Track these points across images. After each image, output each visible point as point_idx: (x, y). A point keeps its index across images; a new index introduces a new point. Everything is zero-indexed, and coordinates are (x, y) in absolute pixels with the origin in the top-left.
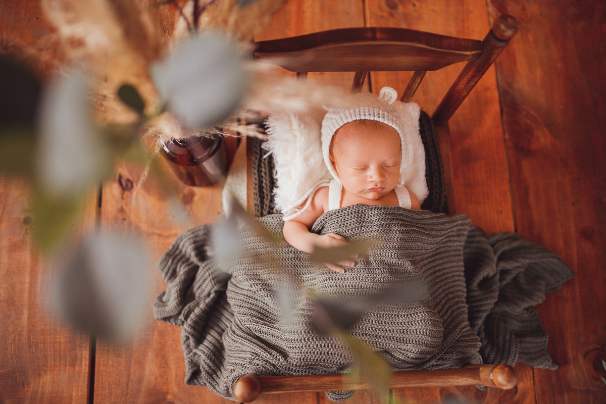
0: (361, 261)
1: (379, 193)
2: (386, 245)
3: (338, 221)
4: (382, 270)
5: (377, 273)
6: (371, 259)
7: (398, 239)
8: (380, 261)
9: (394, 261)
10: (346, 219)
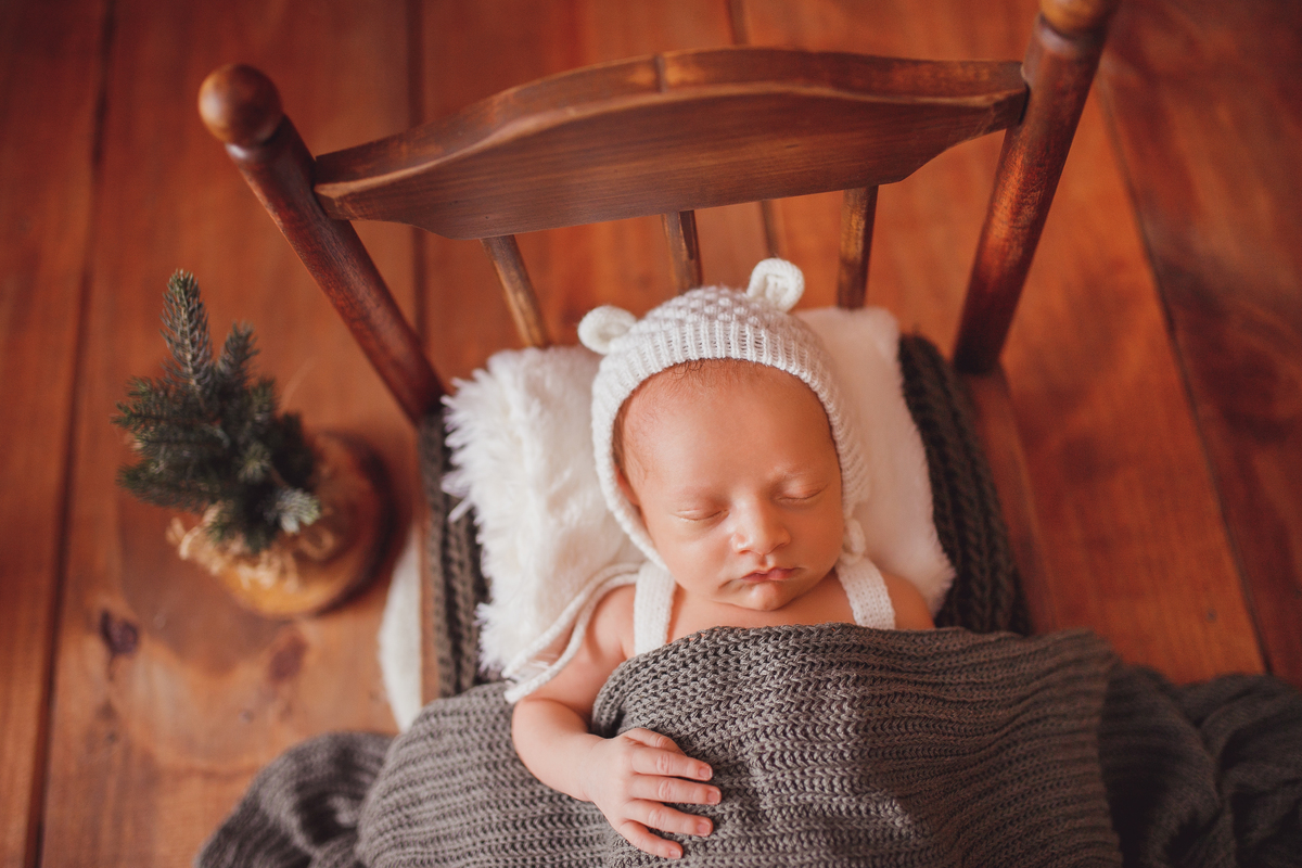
0: (731, 814)
2: (811, 754)
3: (655, 687)
4: (803, 837)
5: (789, 849)
6: (766, 803)
7: (849, 729)
8: (796, 808)
9: (843, 803)
10: (681, 680)
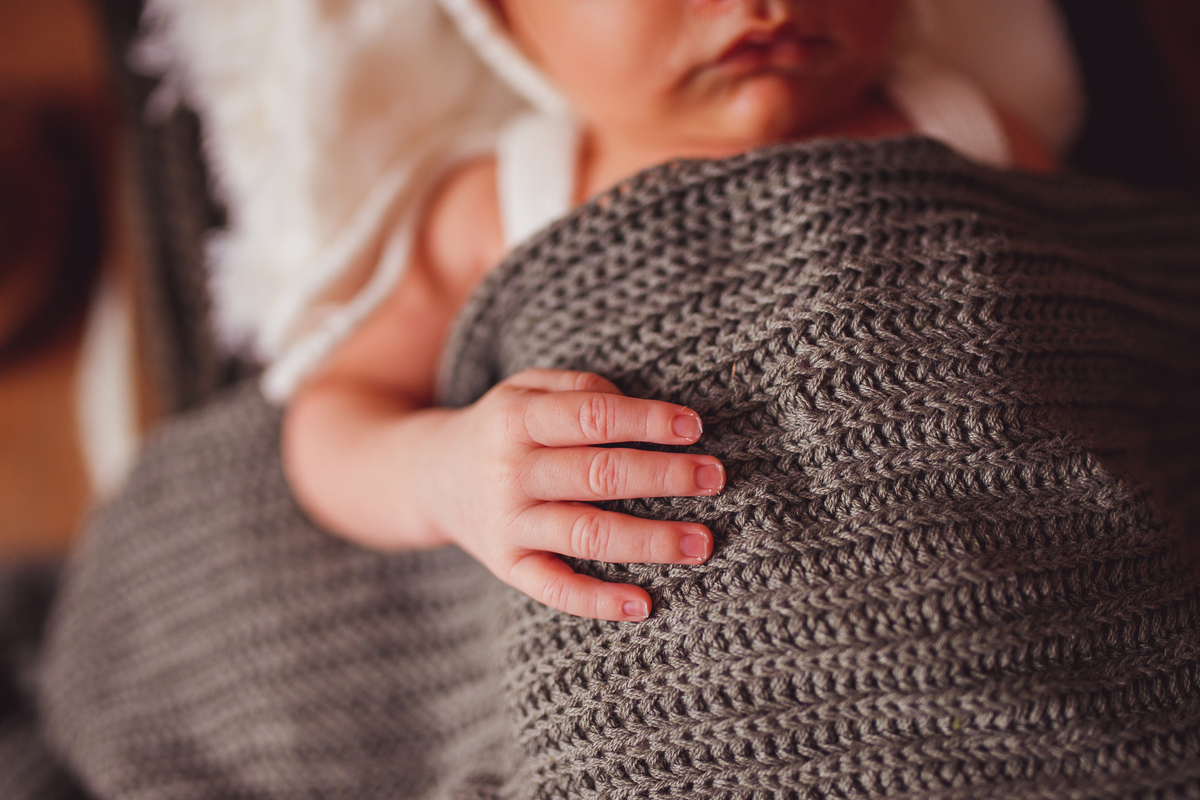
0: (750, 511)
1: (792, 82)
2: (911, 370)
3: (560, 293)
4: (914, 540)
5: (887, 569)
6: (824, 481)
7: (983, 315)
8: (889, 485)
9: (989, 468)
10: (612, 270)
